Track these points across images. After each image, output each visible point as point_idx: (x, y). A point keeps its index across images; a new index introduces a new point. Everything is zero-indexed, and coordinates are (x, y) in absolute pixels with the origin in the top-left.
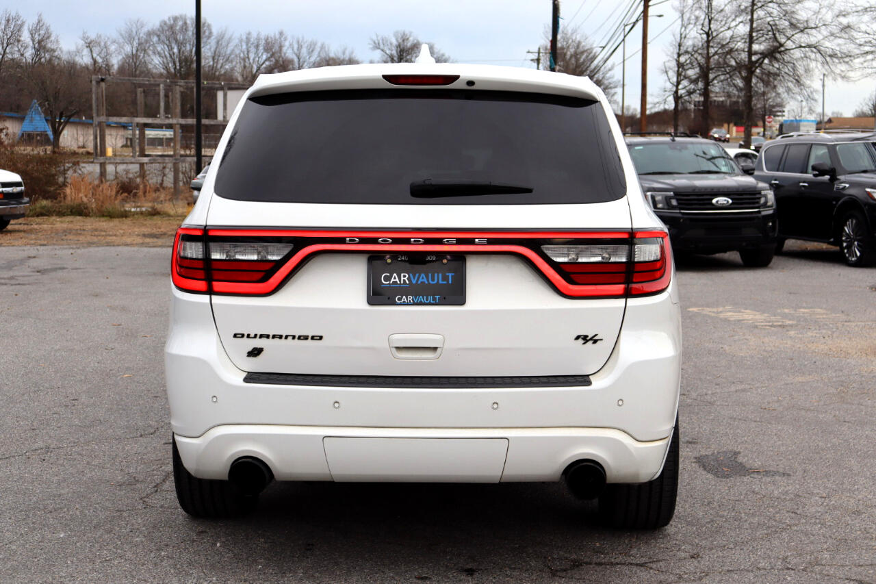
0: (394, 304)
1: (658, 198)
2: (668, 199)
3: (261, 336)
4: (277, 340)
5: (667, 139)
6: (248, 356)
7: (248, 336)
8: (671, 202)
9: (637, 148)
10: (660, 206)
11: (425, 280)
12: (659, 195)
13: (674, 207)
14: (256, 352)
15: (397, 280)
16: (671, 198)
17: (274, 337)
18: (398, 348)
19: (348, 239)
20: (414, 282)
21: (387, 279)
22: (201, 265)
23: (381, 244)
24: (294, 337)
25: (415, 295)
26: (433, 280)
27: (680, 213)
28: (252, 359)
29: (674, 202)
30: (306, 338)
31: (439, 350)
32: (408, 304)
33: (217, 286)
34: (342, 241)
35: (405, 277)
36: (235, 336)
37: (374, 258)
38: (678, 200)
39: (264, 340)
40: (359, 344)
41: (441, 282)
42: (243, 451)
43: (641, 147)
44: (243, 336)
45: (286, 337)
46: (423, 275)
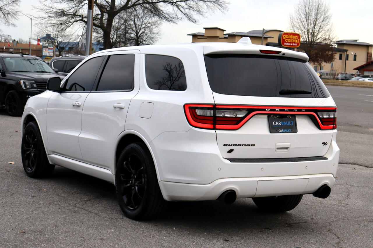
0: (278, 132)
1: (27, 83)
2: (32, 84)
3: (234, 145)
4: (239, 146)
5: (19, 55)
6: (228, 152)
7: (229, 145)
8: (33, 85)
9: (7, 59)
10: (28, 87)
11: (285, 124)
12: (28, 82)
13: (35, 88)
14: (230, 151)
15: (278, 124)
16: (33, 83)
17: (238, 145)
18: (278, 148)
19: (266, 109)
20: (283, 125)
21: (275, 123)
22: (212, 118)
23: (277, 111)
24: (245, 145)
25: (284, 129)
26: (288, 124)
27: (38, 90)
28: (229, 154)
29: (35, 85)
30: (249, 145)
31: (289, 149)
32: (282, 133)
33: (218, 126)
34: (264, 110)
35: (280, 123)
36: (224, 145)
37: (269, 116)
38: (36, 84)
39: (235, 146)
40: (266, 147)
41: (290, 125)
42: (229, 188)
43: (9, 59)
44: (227, 145)
45: (243, 145)
46: (285, 122)
